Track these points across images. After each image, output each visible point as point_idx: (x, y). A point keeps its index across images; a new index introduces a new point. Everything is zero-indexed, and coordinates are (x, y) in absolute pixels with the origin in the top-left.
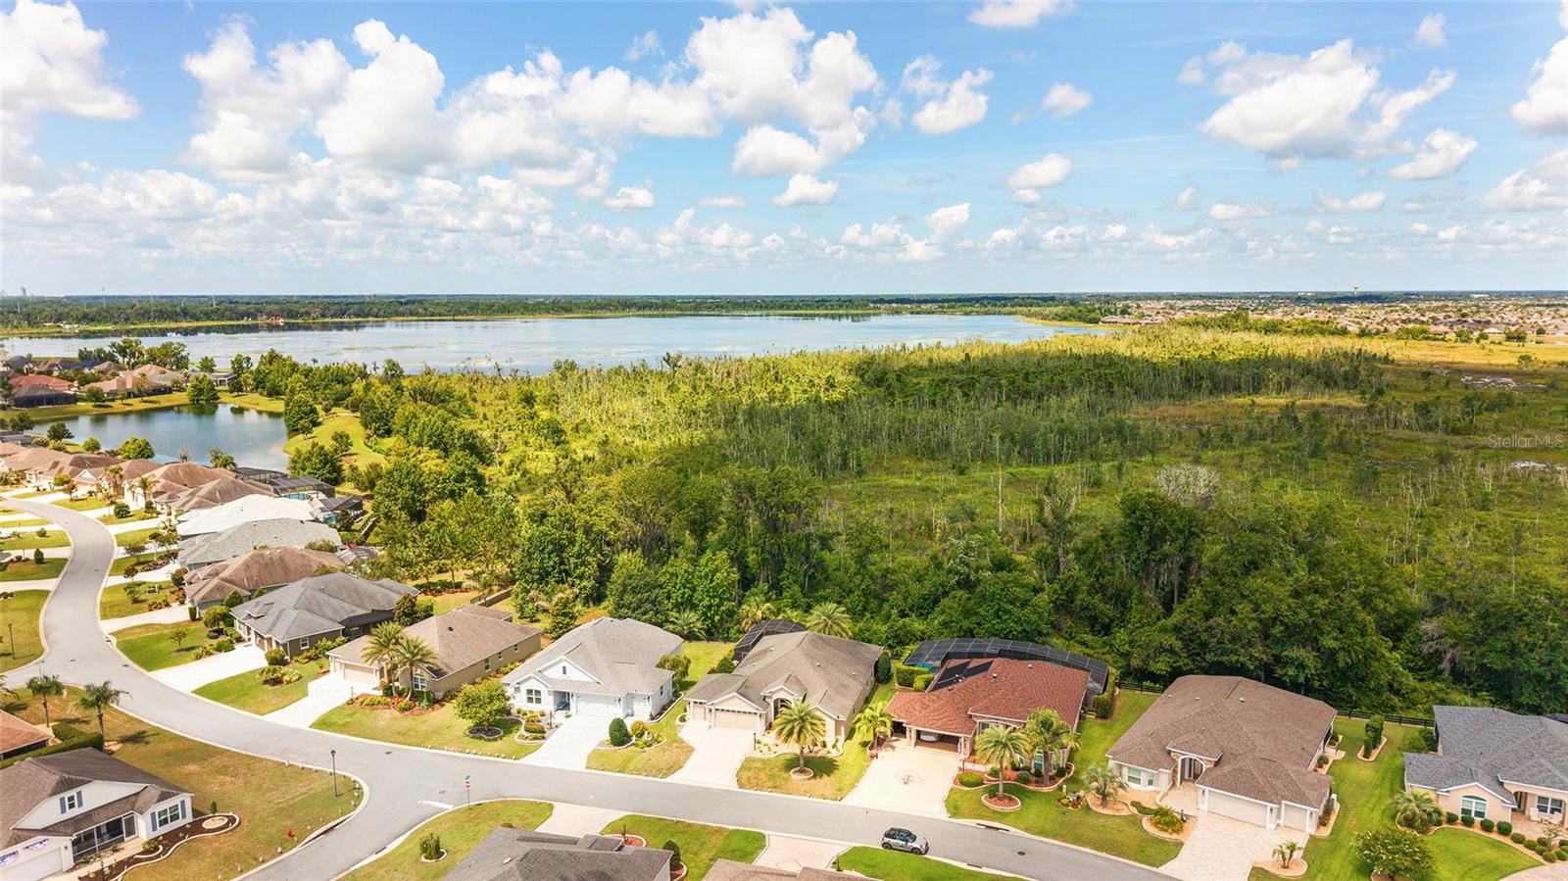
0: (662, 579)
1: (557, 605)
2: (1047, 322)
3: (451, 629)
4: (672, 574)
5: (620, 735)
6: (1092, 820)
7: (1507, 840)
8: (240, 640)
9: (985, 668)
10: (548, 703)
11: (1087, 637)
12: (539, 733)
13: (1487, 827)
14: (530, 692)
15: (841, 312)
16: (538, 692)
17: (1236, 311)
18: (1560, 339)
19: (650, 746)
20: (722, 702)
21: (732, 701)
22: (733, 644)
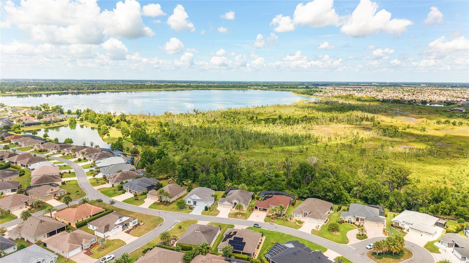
0: (209, 179)
1: (189, 184)
3: (171, 189)
4: (211, 178)
5: (206, 209)
6: (288, 223)
7: (354, 225)
8: (126, 191)
9: (272, 197)
10: (192, 203)
11: (293, 190)
12: (191, 208)
13: (351, 223)
14: (188, 201)
16: (190, 201)
19: (212, 210)
20: (224, 203)
21: (226, 203)
22: (224, 192)
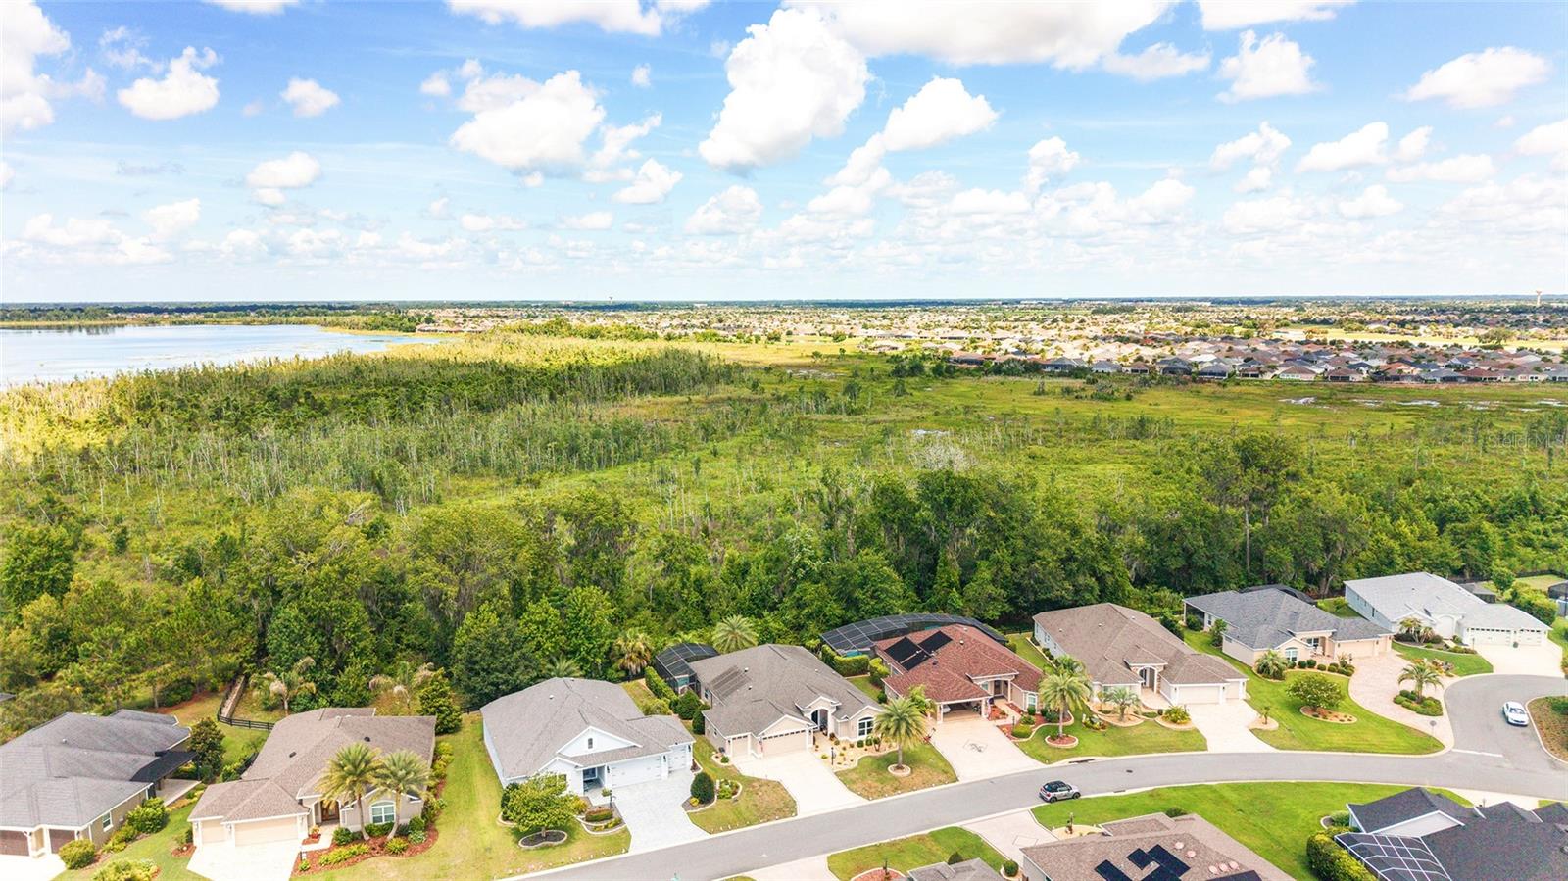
2: (356, 331)
6: (1129, 734)
10: (577, 787)
13: (1301, 666)
15: (71, 323)
17: (554, 316)
18: (802, 338)
20: (769, 731)
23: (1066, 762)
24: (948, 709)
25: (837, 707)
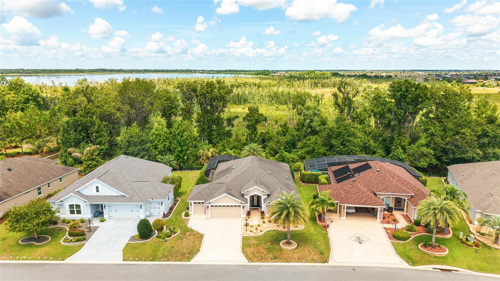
0: (151, 138)
1: (87, 154)
3: (10, 170)
4: (157, 135)
5: (147, 231)
10: (86, 213)
12: (81, 236)
14: (71, 206)
16: (78, 206)
19: (169, 236)
20: (214, 201)
21: (225, 199)
22: (199, 172)
23: (429, 267)
24: (354, 211)
25: (268, 195)
